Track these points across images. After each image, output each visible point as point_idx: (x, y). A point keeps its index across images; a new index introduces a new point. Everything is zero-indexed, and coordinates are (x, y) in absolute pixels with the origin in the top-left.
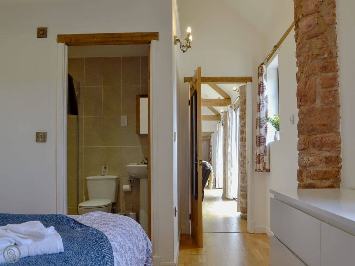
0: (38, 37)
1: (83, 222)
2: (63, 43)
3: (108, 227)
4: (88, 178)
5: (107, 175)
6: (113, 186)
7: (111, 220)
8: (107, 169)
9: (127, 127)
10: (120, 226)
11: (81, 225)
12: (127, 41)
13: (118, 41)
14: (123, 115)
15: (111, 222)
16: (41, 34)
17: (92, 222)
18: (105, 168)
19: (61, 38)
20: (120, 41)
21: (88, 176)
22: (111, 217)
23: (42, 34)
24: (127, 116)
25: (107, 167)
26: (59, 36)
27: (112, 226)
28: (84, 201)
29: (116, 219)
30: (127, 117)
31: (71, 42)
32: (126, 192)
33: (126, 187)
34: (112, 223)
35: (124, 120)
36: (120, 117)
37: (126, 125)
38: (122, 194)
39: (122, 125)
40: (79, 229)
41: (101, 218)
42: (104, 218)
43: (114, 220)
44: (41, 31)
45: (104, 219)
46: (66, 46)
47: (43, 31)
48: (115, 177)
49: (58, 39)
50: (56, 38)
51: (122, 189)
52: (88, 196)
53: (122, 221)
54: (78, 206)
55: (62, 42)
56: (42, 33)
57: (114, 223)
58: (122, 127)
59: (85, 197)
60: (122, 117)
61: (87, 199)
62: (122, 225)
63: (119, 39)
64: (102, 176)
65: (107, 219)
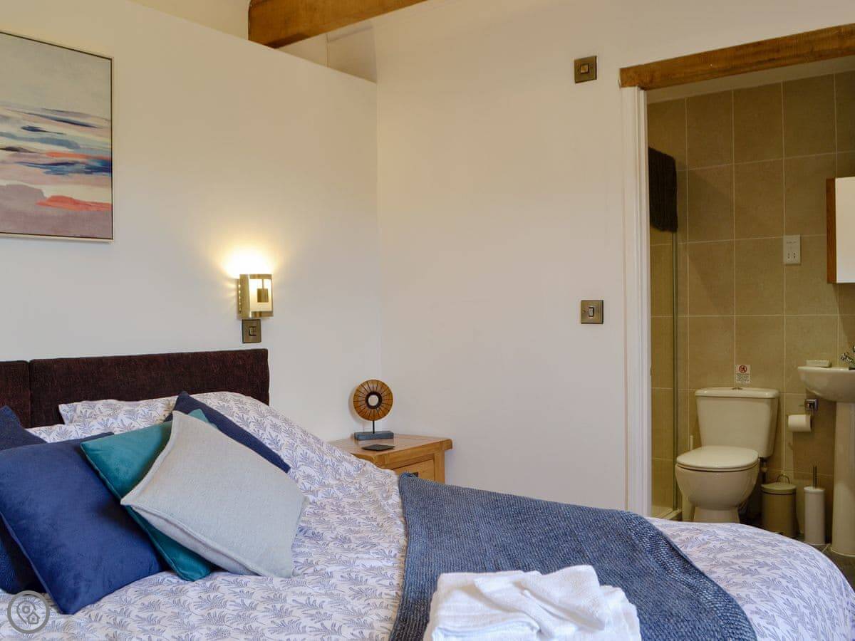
0: (576, 83)
1: (690, 550)
2: (635, 86)
3: (752, 586)
4: (699, 392)
5: (748, 386)
6: (763, 416)
7: (760, 559)
8: (748, 372)
9: (800, 265)
10: (784, 582)
11: (687, 565)
12: (798, 56)
13: (774, 59)
14: (789, 233)
15: (761, 565)
16: (583, 73)
17: (711, 556)
18: (743, 369)
19: (631, 76)
20: (779, 59)
21: (699, 388)
22: (761, 548)
23: (586, 73)
24: (799, 236)
25: (748, 367)
26: (623, 71)
27: (764, 581)
28: (689, 451)
29: (775, 556)
30: (801, 238)
31: (651, 82)
32: (798, 434)
33: (799, 420)
34: (763, 571)
35: (791, 249)
36: (782, 239)
37: (797, 260)
38: (786, 438)
39: (787, 260)
40: (682, 577)
41: (735, 547)
42: (743, 547)
43: (769, 561)
44: (584, 65)
45: (742, 551)
46: (642, 92)
47: (586, 67)
48: (768, 394)
49: (622, 80)
50: (616, 77)
51: (787, 423)
52: (699, 435)
53: (791, 567)
54: (675, 462)
55: (631, 86)
56: (586, 70)
57: (769, 570)
58: (787, 265)
59: (692, 437)
60: (786, 238)
61: (698, 444)
62: (790, 580)
63: (776, 56)
64: (735, 388)
65: (749, 552)
